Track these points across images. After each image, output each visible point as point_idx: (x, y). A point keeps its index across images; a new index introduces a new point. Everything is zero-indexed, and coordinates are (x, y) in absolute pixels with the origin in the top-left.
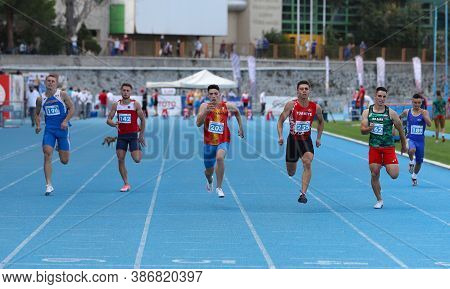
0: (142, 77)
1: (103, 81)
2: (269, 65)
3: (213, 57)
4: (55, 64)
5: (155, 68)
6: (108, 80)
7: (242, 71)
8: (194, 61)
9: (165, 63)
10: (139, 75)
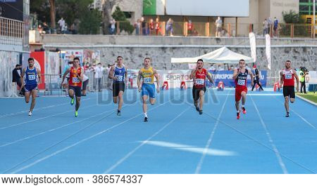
0: (172, 54)
1: (136, 58)
2: (287, 42)
3: (236, 36)
4: (92, 42)
5: (183, 46)
6: (140, 56)
7: (262, 48)
8: (218, 39)
9: (192, 41)
10: (168, 52)
